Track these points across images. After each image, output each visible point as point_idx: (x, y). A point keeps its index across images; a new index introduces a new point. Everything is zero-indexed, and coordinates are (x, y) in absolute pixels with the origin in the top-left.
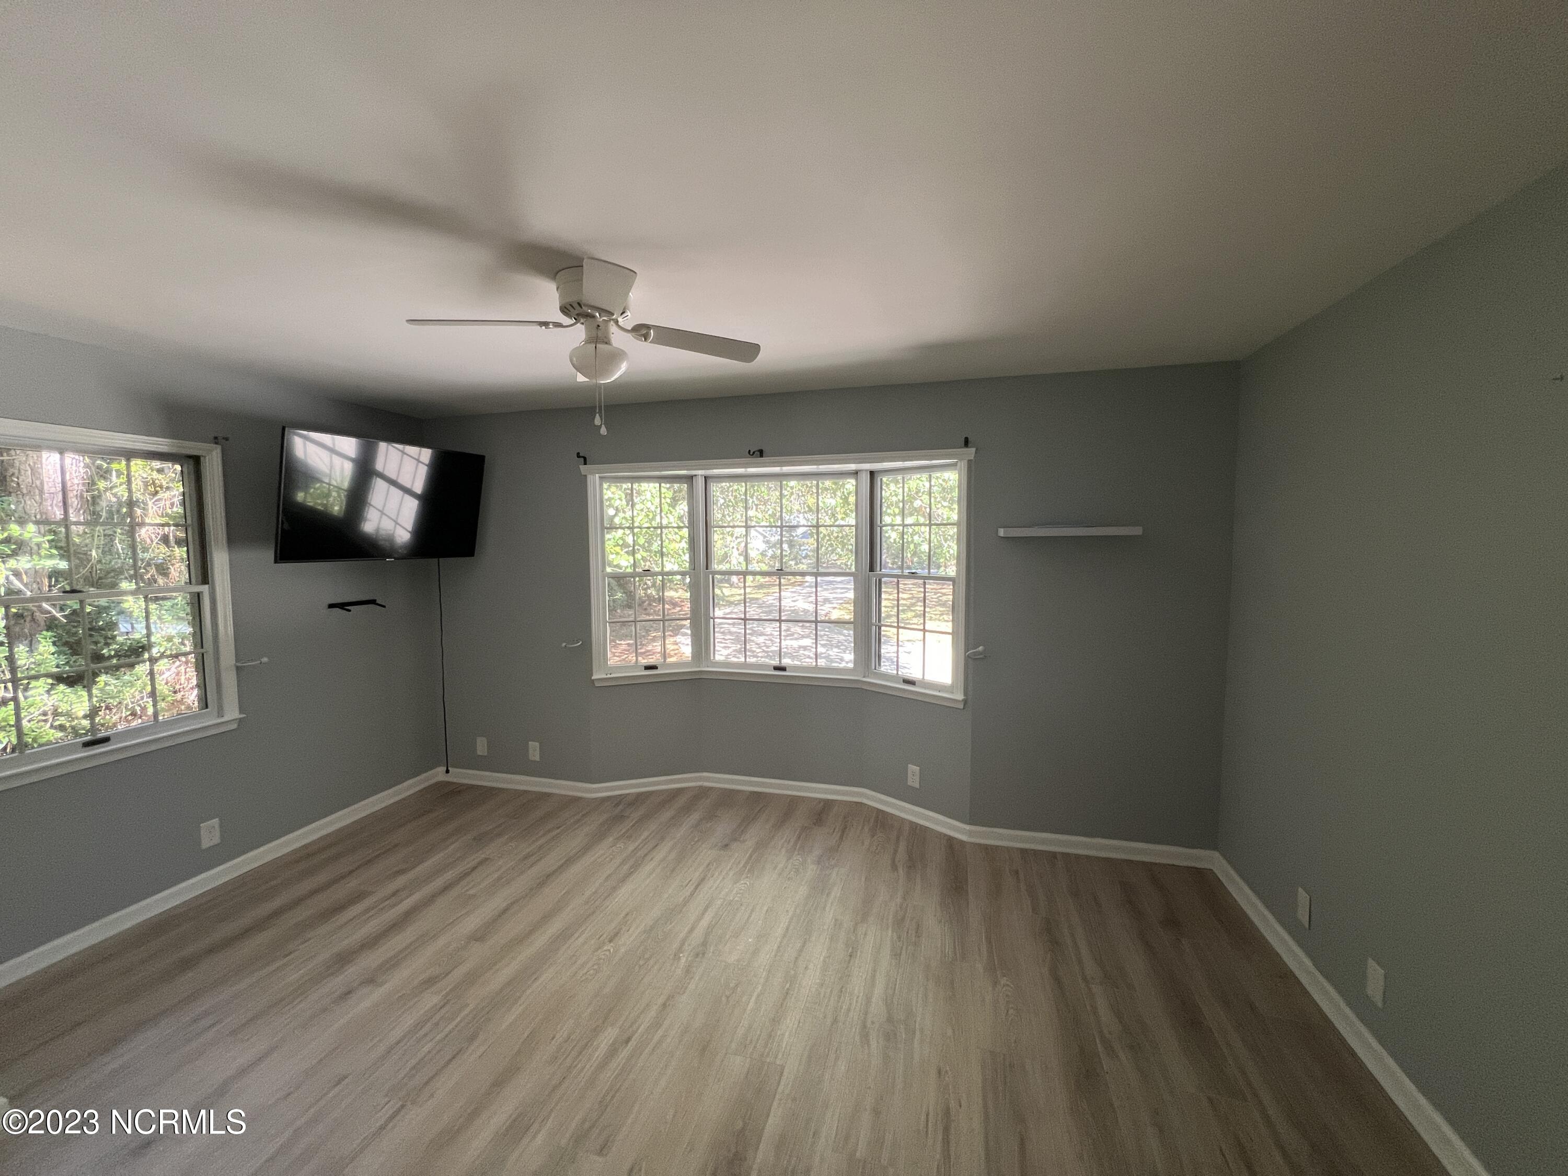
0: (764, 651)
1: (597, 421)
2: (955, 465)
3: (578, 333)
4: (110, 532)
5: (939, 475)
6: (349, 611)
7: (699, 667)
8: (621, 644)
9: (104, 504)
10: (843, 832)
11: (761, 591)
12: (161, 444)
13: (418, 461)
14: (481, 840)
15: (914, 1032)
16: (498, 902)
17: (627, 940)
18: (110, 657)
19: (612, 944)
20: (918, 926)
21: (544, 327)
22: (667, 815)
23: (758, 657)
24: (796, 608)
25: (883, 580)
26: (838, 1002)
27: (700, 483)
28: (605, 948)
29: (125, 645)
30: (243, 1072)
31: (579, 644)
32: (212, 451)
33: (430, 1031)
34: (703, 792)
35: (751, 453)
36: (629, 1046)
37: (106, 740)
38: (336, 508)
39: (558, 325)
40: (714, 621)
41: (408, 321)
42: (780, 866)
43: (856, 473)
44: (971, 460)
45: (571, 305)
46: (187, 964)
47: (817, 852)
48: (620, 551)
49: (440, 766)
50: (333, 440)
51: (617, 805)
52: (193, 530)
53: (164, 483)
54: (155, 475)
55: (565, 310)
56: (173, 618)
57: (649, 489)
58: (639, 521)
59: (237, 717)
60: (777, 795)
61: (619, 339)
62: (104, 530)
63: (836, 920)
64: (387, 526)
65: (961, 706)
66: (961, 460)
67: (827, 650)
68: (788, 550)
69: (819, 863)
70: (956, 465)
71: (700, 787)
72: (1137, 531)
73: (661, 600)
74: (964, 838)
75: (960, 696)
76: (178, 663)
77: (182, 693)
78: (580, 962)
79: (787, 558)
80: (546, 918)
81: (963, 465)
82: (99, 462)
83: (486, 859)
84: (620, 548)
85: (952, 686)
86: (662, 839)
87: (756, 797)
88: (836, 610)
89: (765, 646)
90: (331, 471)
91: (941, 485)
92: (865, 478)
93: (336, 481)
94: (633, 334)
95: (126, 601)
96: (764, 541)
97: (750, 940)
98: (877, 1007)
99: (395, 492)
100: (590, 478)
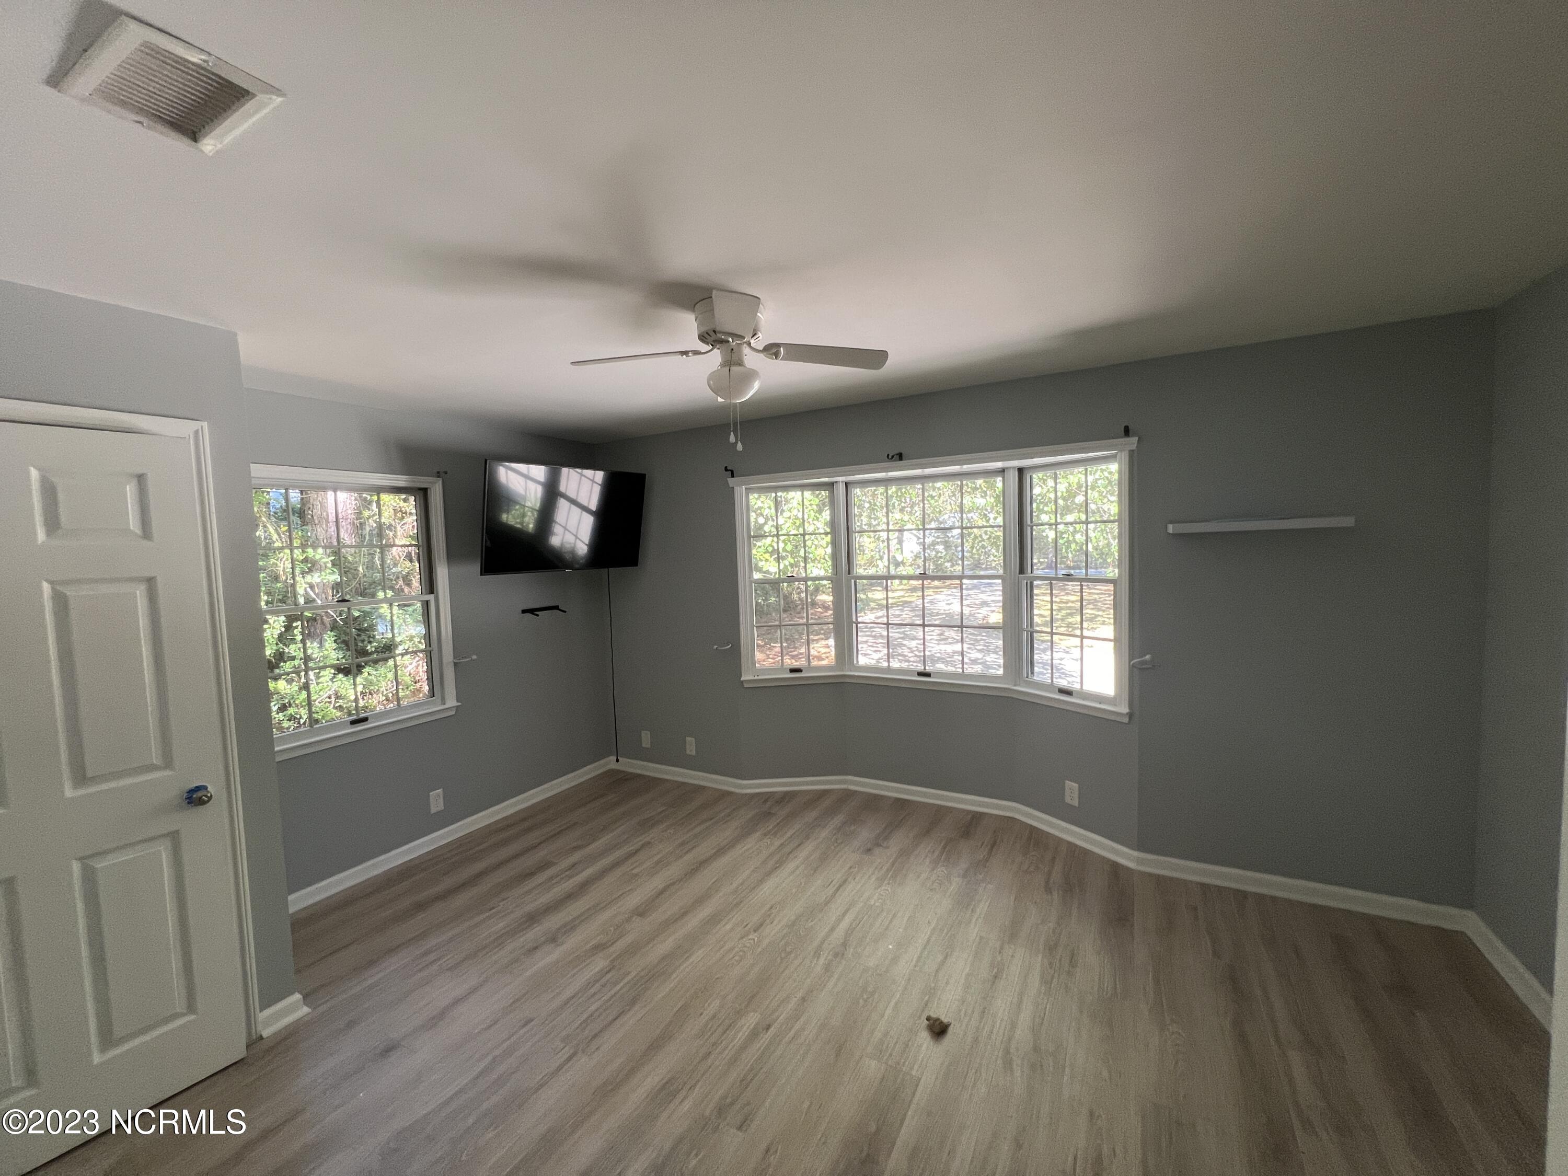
0: (916, 656)
1: (732, 439)
2: (1113, 457)
3: (715, 358)
4: (372, 552)
5: (1104, 467)
6: (538, 615)
7: (843, 671)
8: (775, 647)
9: (368, 529)
10: (992, 847)
11: (914, 594)
12: (401, 480)
13: (593, 481)
14: (646, 825)
15: (1064, 1067)
16: (658, 882)
17: (772, 931)
18: (372, 653)
19: (756, 934)
20: (1072, 955)
21: (684, 356)
22: (811, 815)
23: (909, 661)
24: (951, 611)
25: (1035, 583)
26: (980, 1022)
27: (841, 489)
28: (750, 937)
29: (382, 643)
30: (457, 1002)
31: (729, 647)
32: (435, 483)
33: (599, 991)
34: (848, 795)
35: (890, 457)
36: (769, 1033)
37: (365, 720)
38: (531, 526)
39: (696, 353)
40: (857, 626)
41: (572, 363)
42: (924, 876)
43: (1002, 471)
44: (1133, 451)
45: (707, 333)
46: (420, 907)
47: (964, 865)
48: (769, 558)
49: (612, 755)
50: (528, 468)
51: (766, 801)
52: (423, 549)
53: (408, 510)
54: (402, 504)
55: (703, 338)
56: (414, 622)
57: (795, 496)
58: (786, 528)
59: (454, 705)
60: (923, 803)
61: (751, 359)
62: (368, 550)
63: (981, 938)
64: (570, 539)
65: (1126, 720)
66: (1121, 451)
67: (984, 656)
68: (943, 551)
69: (964, 876)
70: (1116, 457)
71: (846, 790)
72: (1348, 522)
73: (814, 604)
74: (1131, 865)
75: (1124, 709)
76: (417, 659)
77: (420, 684)
78: (726, 947)
79: (942, 560)
80: (700, 901)
81: (1124, 456)
82: (364, 495)
83: (649, 843)
84: (769, 554)
85: (1115, 698)
86: (807, 837)
87: (901, 804)
88: (994, 613)
89: (917, 650)
90: (526, 492)
91: (1107, 478)
92: (1013, 477)
93: (531, 503)
94: (765, 353)
95: (382, 607)
96: (918, 543)
97: (891, 947)
98: (1022, 1033)
99: (576, 510)
100: (737, 489)
